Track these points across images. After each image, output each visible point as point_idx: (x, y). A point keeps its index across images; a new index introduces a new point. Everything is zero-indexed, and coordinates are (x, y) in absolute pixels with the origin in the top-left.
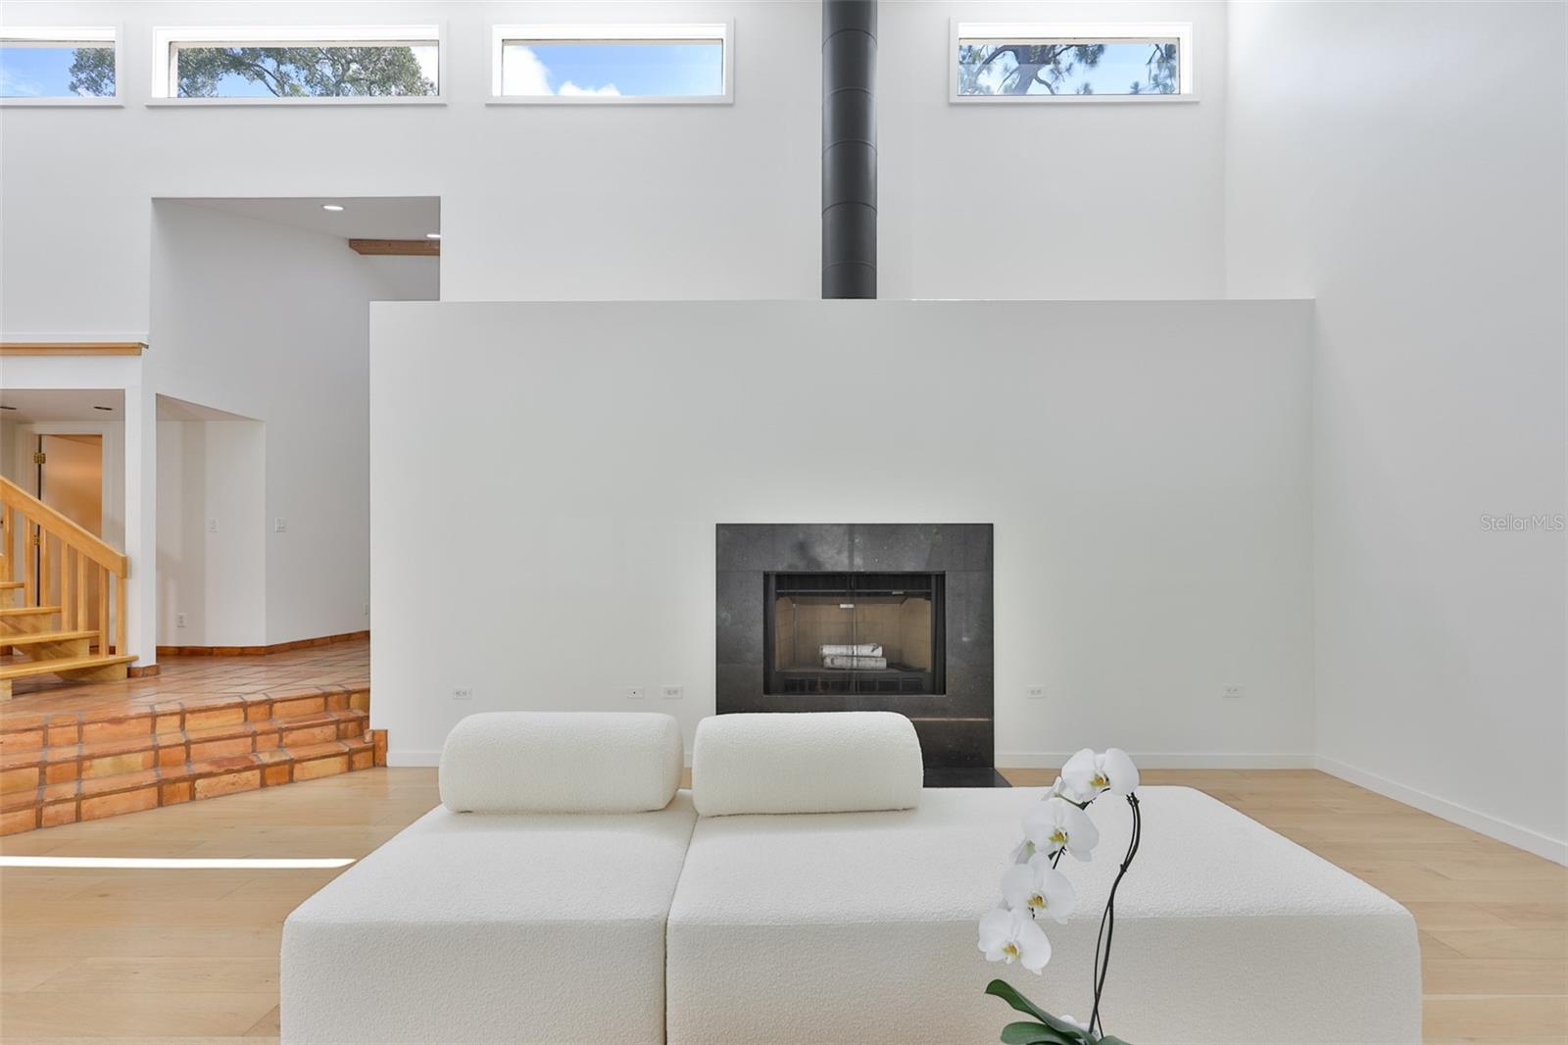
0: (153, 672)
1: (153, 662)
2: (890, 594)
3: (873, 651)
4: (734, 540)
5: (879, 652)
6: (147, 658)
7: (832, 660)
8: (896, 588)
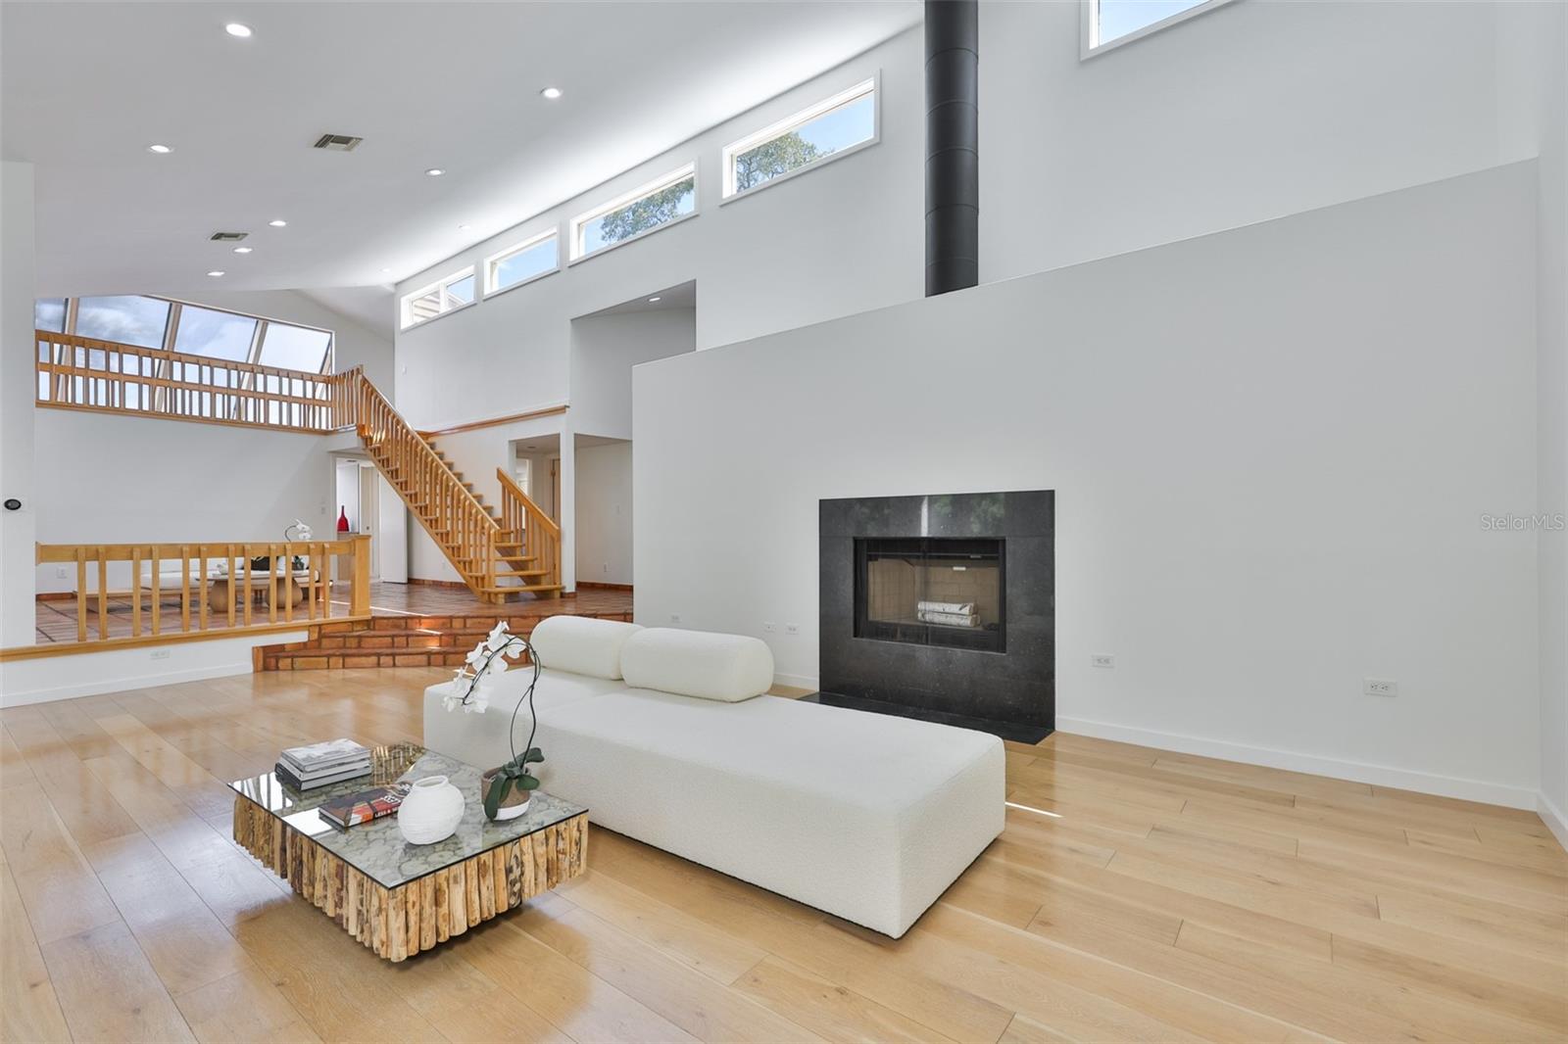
0: (573, 596)
1: (573, 590)
2: (969, 558)
3: (961, 609)
4: (832, 511)
5: (966, 610)
6: (570, 588)
7: (923, 616)
8: (972, 553)
